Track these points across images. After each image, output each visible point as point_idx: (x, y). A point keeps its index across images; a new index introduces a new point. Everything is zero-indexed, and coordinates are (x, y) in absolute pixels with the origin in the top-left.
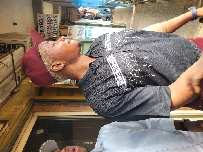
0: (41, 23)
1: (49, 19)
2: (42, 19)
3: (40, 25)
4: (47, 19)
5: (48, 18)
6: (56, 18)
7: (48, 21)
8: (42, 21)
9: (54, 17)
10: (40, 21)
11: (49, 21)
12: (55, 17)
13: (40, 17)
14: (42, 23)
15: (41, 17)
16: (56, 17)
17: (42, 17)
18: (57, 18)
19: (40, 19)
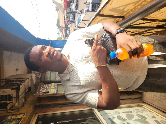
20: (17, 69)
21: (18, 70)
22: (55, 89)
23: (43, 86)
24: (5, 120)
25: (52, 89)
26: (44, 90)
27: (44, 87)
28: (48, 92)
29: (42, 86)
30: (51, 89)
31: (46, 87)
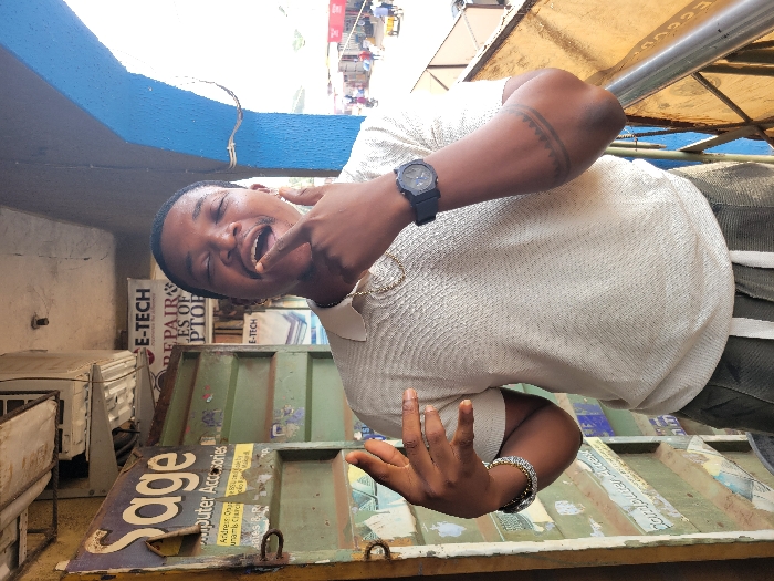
1: (175, 295)
2: (148, 299)
3: (138, 319)
4: (168, 297)
5: (169, 294)
7: (168, 303)
8: (148, 304)
10: (138, 305)
11: (174, 303)
13: (138, 291)
14: (145, 314)
15: (143, 291)
17: (148, 291)
19: (138, 299)
20: (42, 316)
21: (42, 322)
22: (255, 509)
23: (163, 462)
25: (232, 499)
26: (161, 509)
27: (169, 483)
28: (189, 542)
29: (153, 463)
30: (224, 500)
31: (185, 482)
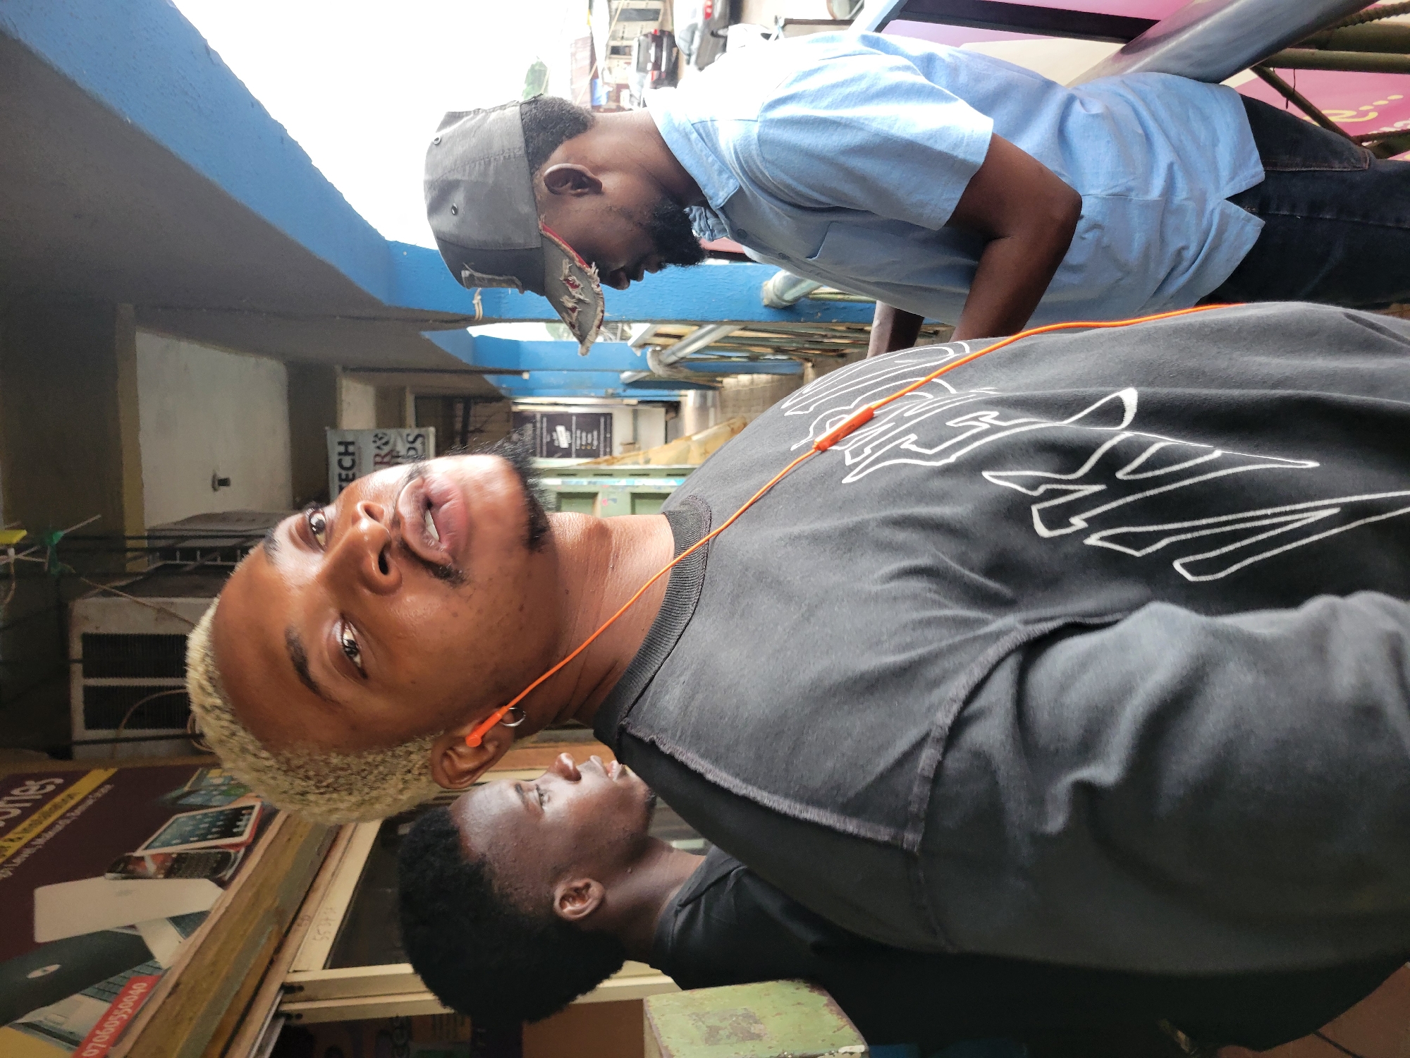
0: (344, 473)
1: (386, 449)
2: (353, 454)
3: (341, 480)
4: (377, 451)
5: (379, 448)
6: (418, 445)
7: (378, 459)
8: (354, 461)
9: (411, 439)
10: (340, 462)
11: (386, 460)
12: (413, 442)
13: (340, 443)
14: (350, 473)
15: (347, 444)
16: (420, 440)
17: (352, 443)
18: (423, 444)
19: (340, 454)
20: (222, 476)
21: (224, 482)
24: (186, 789)
